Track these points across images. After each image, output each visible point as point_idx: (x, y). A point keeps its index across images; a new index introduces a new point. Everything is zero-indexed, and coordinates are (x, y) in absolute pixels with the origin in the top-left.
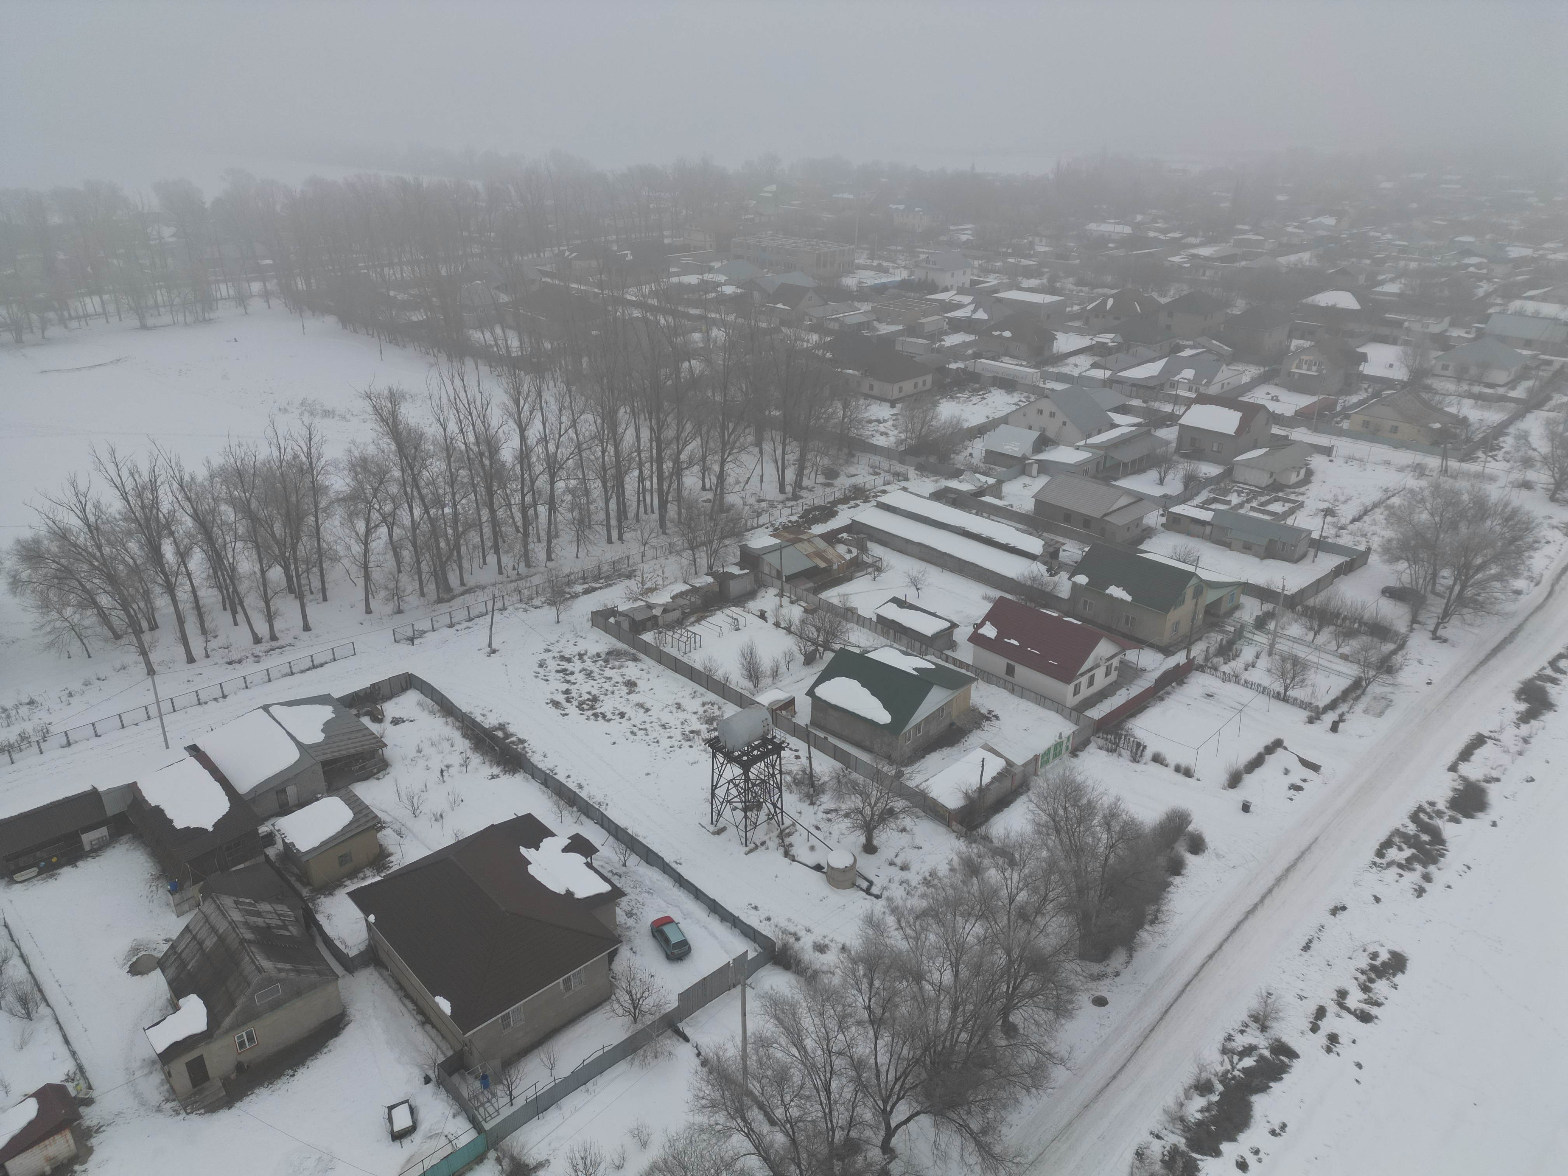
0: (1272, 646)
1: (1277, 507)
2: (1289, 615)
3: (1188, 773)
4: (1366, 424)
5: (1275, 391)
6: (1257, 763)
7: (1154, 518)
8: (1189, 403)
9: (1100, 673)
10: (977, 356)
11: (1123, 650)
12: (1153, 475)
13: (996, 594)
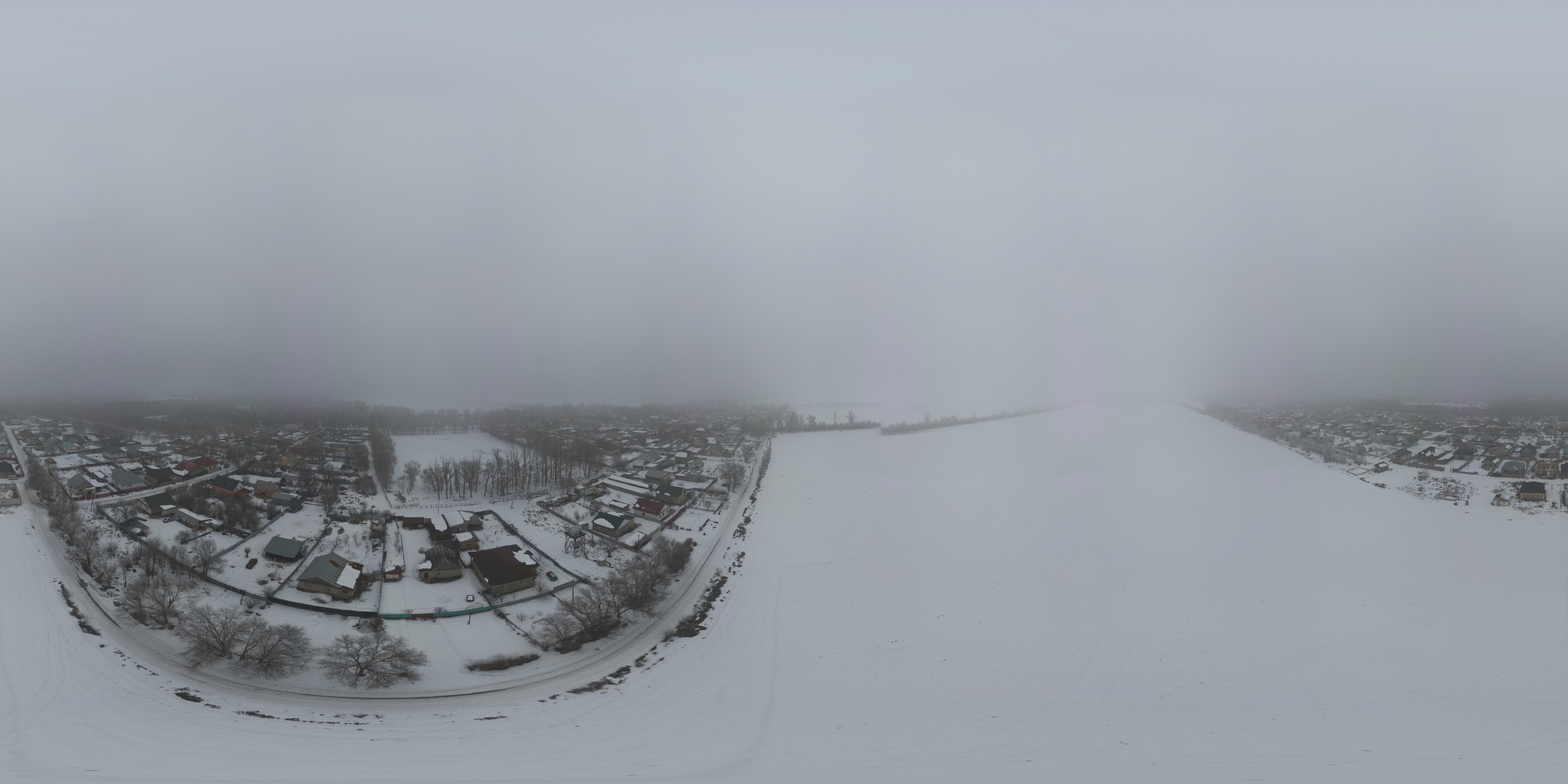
0: (703, 500)
1: (698, 472)
2: (705, 493)
3: (690, 530)
4: (711, 453)
5: (693, 448)
6: (705, 524)
7: (672, 477)
8: (676, 452)
9: (665, 512)
10: (630, 445)
11: (670, 507)
12: (671, 468)
13: (638, 497)
